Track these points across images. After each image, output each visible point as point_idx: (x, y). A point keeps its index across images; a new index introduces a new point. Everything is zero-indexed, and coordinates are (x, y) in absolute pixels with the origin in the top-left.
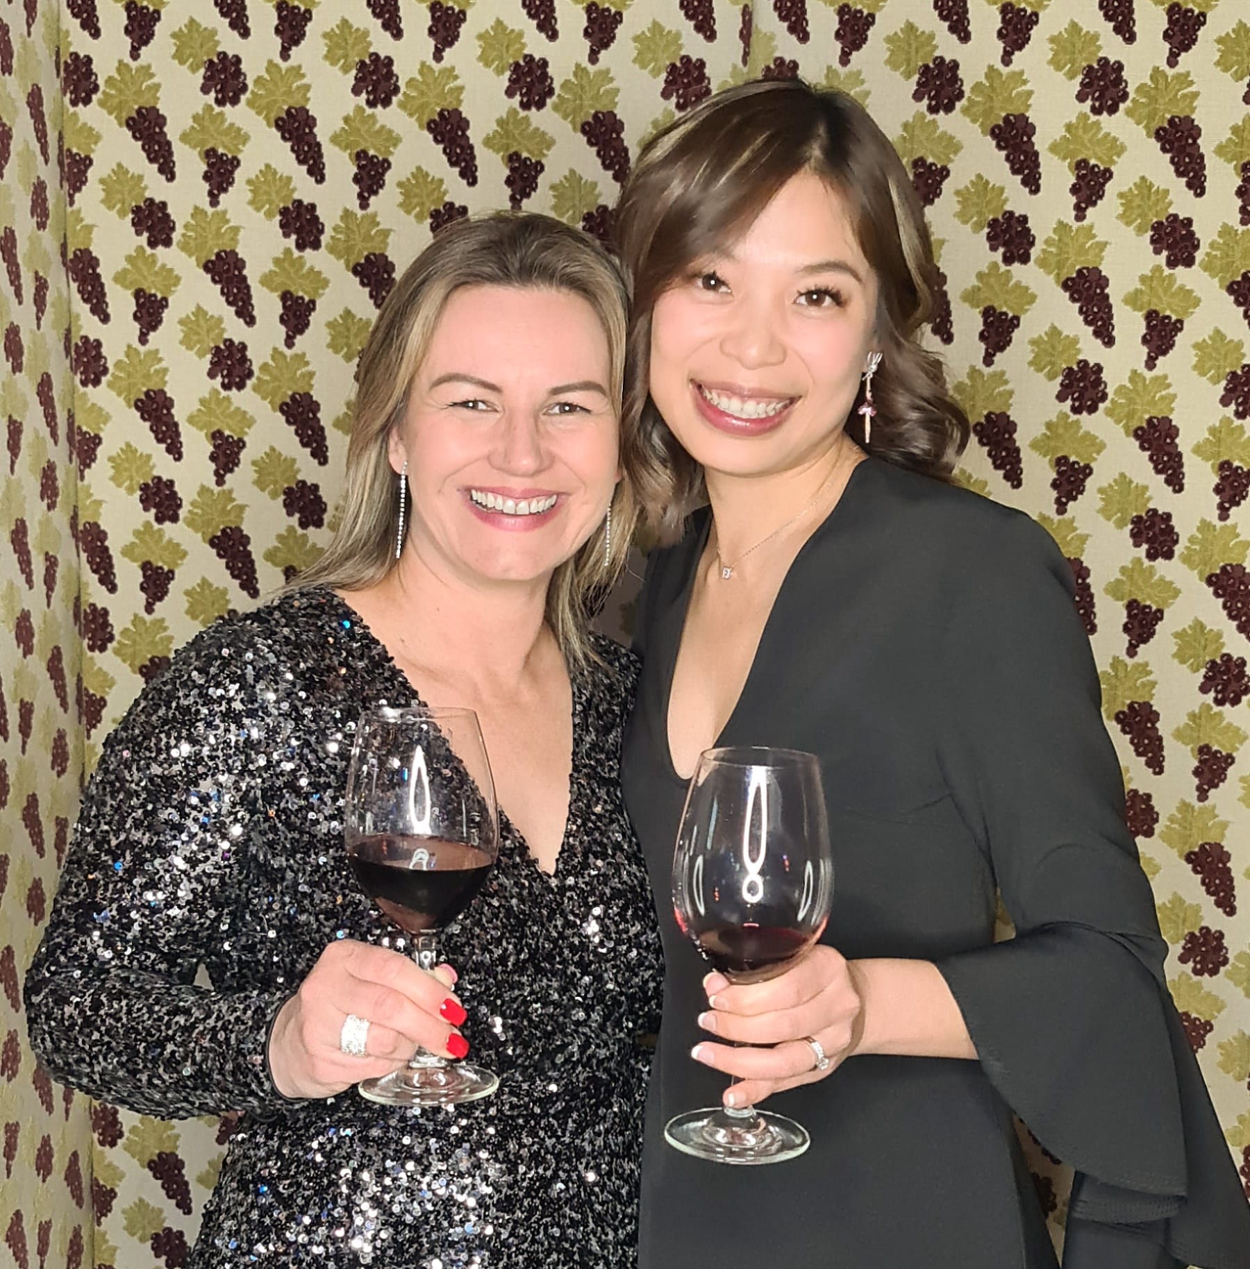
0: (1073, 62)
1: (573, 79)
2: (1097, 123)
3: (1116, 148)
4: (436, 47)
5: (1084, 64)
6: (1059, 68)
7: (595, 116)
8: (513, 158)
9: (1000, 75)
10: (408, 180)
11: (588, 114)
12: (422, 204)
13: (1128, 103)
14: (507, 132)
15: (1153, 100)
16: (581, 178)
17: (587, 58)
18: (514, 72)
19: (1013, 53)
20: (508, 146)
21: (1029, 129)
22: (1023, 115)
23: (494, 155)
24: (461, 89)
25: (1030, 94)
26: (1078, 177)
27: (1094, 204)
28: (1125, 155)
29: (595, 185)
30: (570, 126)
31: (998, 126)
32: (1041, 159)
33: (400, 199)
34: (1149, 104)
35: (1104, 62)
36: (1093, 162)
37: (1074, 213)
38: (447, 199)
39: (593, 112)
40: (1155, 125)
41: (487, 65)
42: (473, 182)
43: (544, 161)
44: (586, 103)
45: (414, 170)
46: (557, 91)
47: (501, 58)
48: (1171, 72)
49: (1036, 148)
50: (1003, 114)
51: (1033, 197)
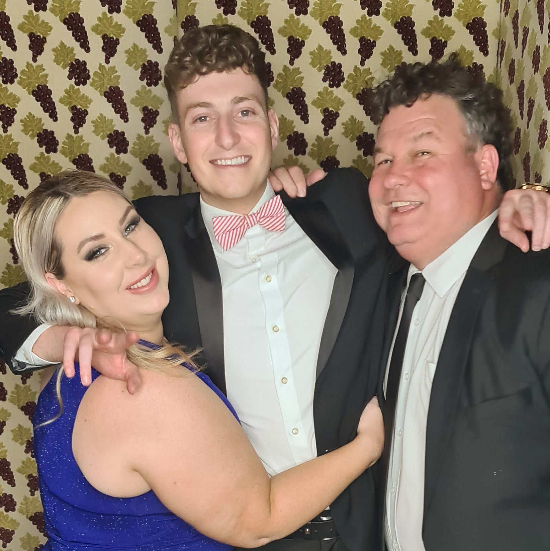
0: (320, 64)
1: (99, 71)
2: (331, 92)
3: (341, 103)
4: (33, 55)
5: (325, 65)
6: (314, 66)
7: (110, 88)
8: (73, 109)
9: (289, 70)
10: (25, 118)
11: (107, 87)
12: (33, 130)
13: (345, 82)
14: (70, 96)
15: (355, 81)
16: (105, 117)
17: (104, 61)
18: (71, 68)
19: (294, 60)
20: (70, 102)
21: (303, 95)
22: (300, 88)
23: (64, 107)
24: (46, 76)
25: (302, 78)
26: (325, 116)
27: (332, 128)
28: (344, 106)
29: (112, 121)
30: (99, 93)
31: (289, 93)
32: (309, 108)
33: (22, 128)
34: (353, 83)
35: (333, 63)
36: (330, 109)
37: (323, 132)
38: (44, 128)
39: (109, 86)
40: (357, 92)
41: (58, 64)
42: (56, 120)
43: (88, 110)
44: (105, 82)
45: (28, 114)
46: (92, 77)
47: (64, 61)
48: (362, 68)
49: (306, 103)
50: (291, 88)
51: (306, 125)
